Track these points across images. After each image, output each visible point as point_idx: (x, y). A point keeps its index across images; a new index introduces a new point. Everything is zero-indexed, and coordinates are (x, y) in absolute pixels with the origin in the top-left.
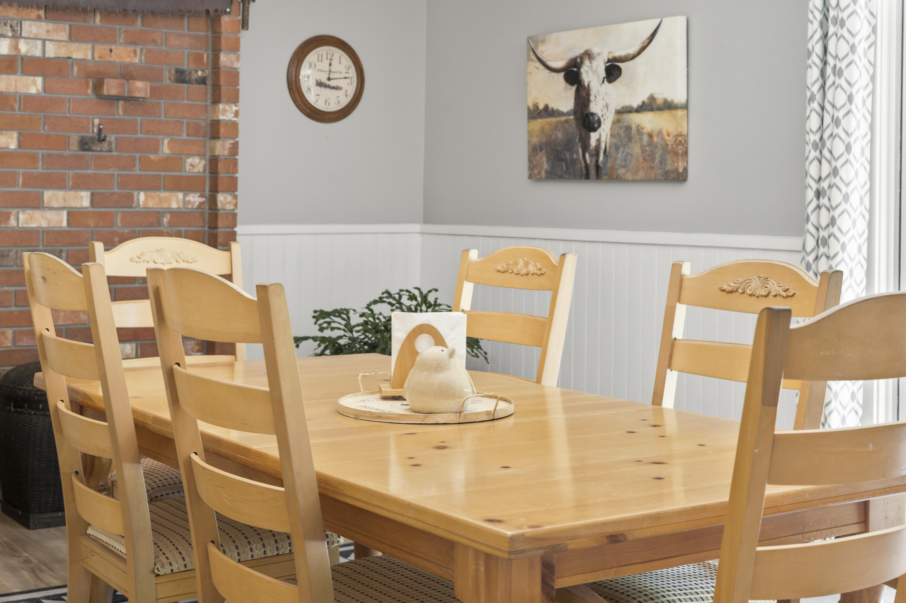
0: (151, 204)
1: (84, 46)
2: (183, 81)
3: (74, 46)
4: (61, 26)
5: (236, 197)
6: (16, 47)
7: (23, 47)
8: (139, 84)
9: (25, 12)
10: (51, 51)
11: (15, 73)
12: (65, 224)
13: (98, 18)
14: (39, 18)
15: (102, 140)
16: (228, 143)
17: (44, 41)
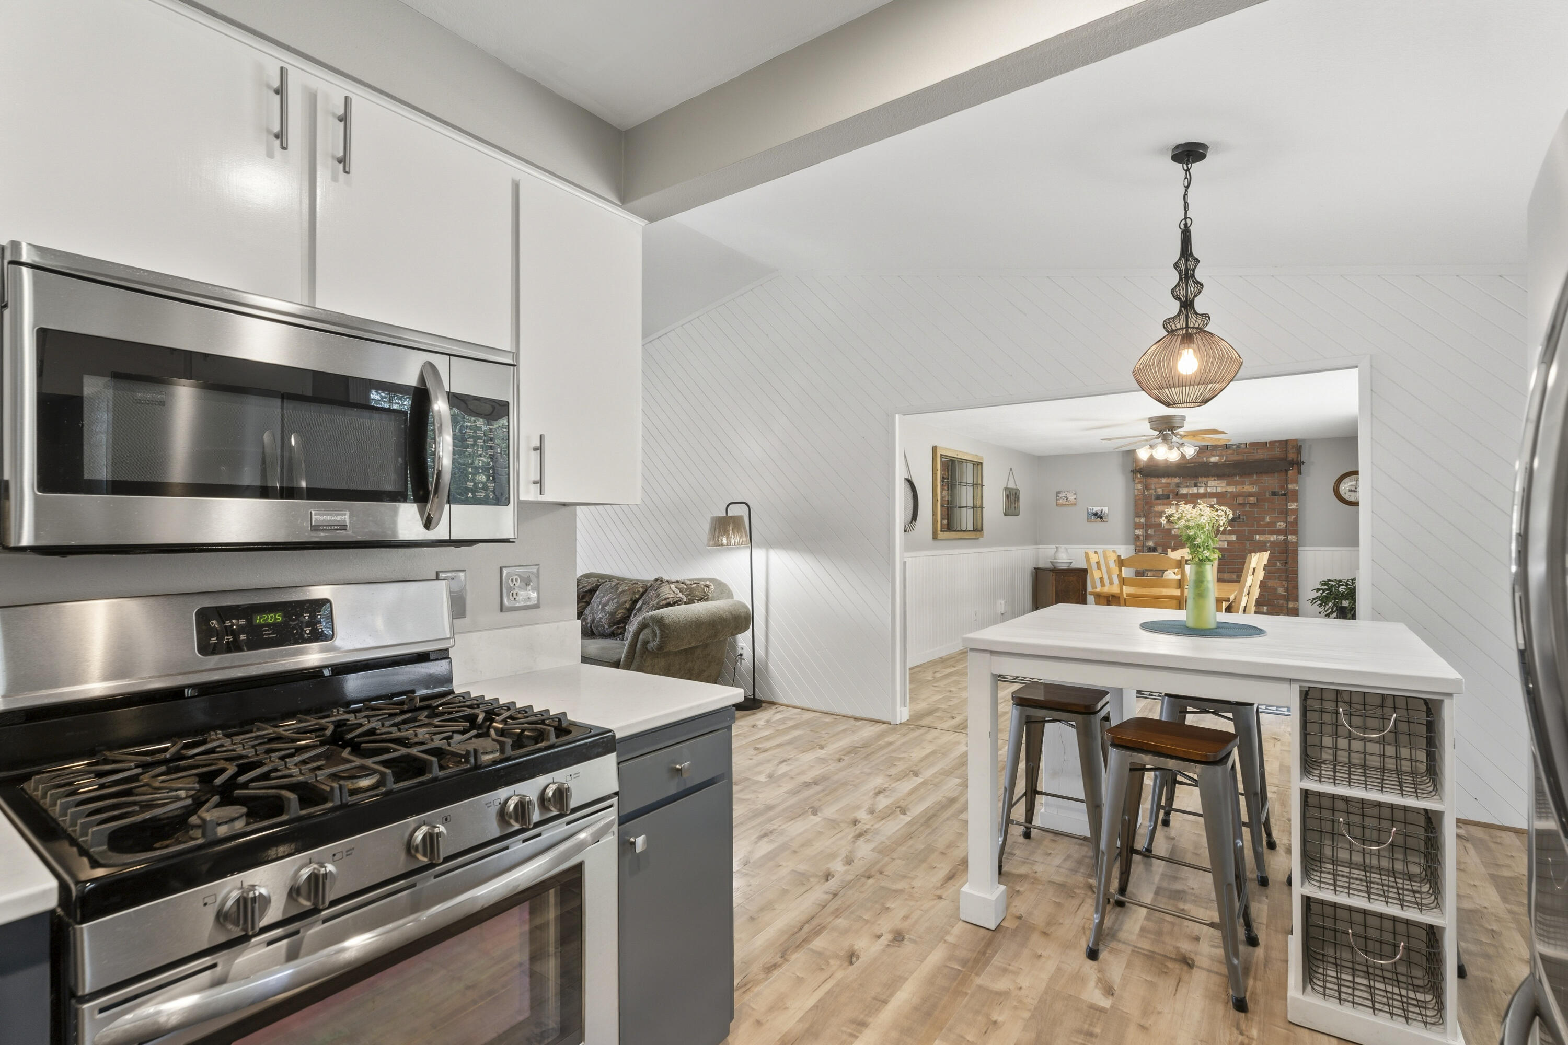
0: (1261, 539)
1: (1232, 487)
2: (1276, 496)
3: (1228, 487)
4: (1223, 481)
5: (1298, 537)
6: (1206, 490)
7: (1209, 490)
8: (1251, 498)
9: (1208, 479)
10: (1219, 490)
11: (1206, 498)
12: (1226, 546)
13: (1238, 477)
14: (1215, 480)
15: (1239, 518)
16: (1293, 517)
17: (1216, 487)
